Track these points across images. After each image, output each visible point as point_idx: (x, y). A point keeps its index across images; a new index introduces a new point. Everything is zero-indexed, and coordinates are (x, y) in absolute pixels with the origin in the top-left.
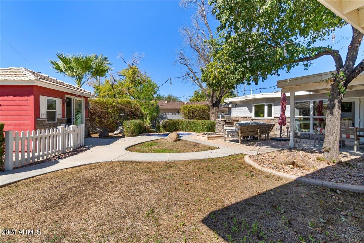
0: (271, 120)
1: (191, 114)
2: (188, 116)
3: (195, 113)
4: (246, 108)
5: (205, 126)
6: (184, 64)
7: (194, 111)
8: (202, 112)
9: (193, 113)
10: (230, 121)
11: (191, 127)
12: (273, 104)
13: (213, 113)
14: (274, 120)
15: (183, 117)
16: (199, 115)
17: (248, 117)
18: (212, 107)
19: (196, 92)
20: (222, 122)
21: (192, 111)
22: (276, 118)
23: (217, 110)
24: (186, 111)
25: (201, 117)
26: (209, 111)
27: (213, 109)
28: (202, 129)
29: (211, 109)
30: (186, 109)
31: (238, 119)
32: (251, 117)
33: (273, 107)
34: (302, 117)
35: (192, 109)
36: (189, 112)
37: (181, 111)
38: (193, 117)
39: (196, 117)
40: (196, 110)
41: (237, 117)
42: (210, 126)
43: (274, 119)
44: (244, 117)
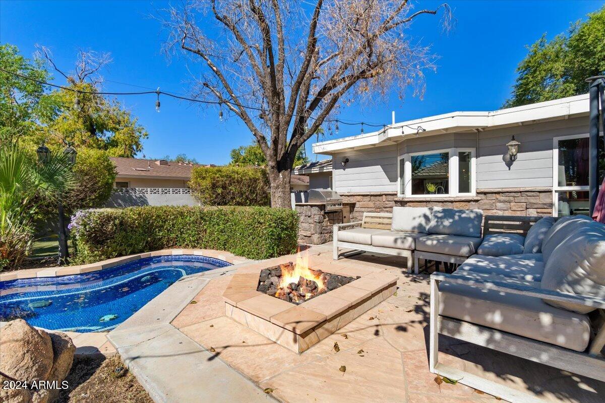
0: (469, 201)
1: (220, 191)
2: (211, 197)
3: (230, 188)
4: (379, 168)
5: (264, 230)
6: (195, 52)
7: (227, 182)
8: (249, 186)
9: (224, 187)
10: (337, 207)
11: (211, 233)
12: (473, 151)
13: (277, 187)
14: (477, 201)
15: (197, 199)
16: (241, 194)
17: (386, 195)
18: (276, 171)
19: (234, 151)
20: (315, 210)
21: (220, 183)
22: (485, 193)
23: (287, 179)
24: (206, 183)
25: (247, 198)
26: (267, 182)
27: (278, 176)
28: (250, 238)
29: (271, 177)
30: (204, 178)
31: (352, 200)
32: (396, 195)
33: (473, 161)
34: (574, 188)
35: (222, 177)
36: (214, 186)
37: (192, 183)
38: (224, 198)
39: (233, 198)
40: (232, 181)
41: (348, 196)
42: (283, 229)
43: (479, 198)
44: (371, 196)
